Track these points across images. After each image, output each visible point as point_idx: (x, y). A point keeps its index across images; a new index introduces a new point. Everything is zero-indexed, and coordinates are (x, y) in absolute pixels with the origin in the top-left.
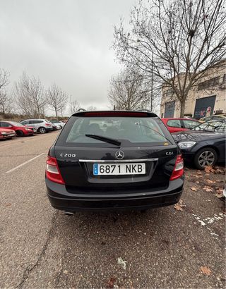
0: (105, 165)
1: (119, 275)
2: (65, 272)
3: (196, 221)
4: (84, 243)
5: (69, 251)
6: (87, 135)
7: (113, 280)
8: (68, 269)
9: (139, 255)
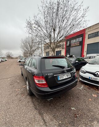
0: (61, 76)
1: (76, 112)
2: (60, 122)
3: (79, 89)
4: (57, 110)
5: (54, 115)
6: (53, 66)
7: (75, 114)
8: (60, 121)
9: (75, 104)
